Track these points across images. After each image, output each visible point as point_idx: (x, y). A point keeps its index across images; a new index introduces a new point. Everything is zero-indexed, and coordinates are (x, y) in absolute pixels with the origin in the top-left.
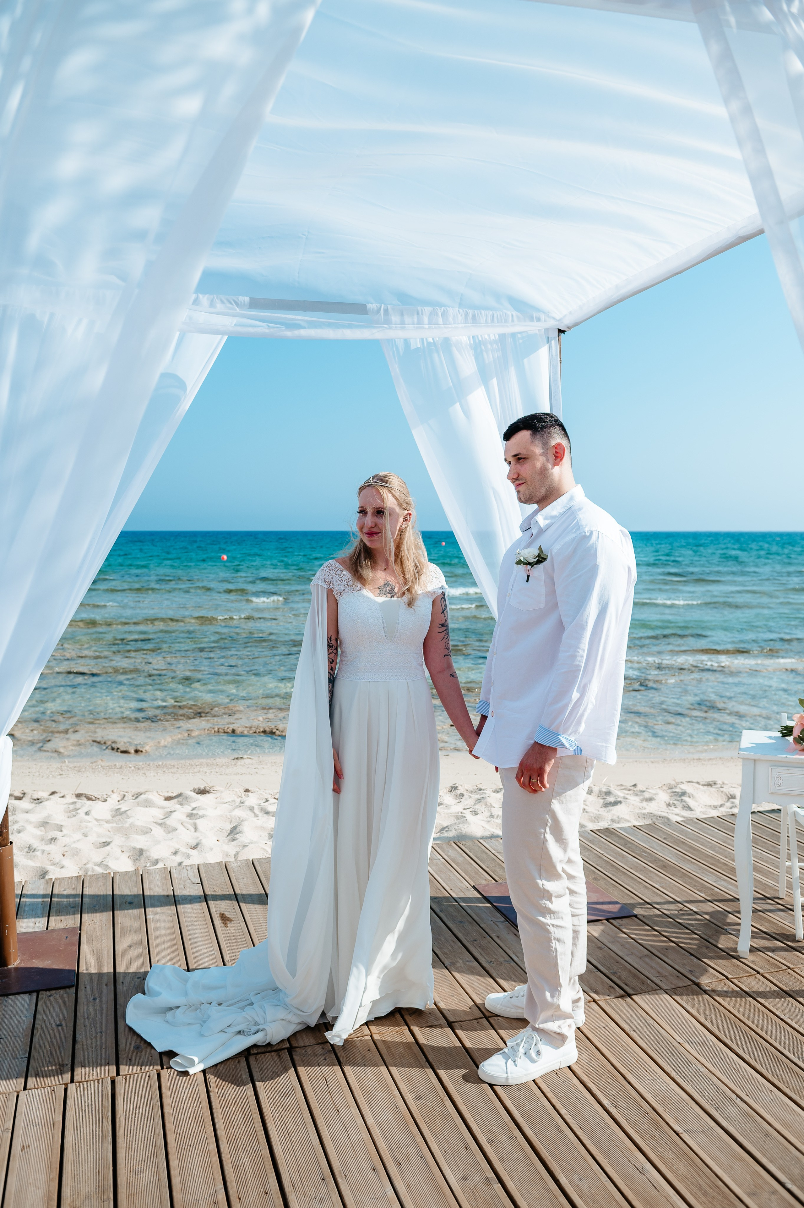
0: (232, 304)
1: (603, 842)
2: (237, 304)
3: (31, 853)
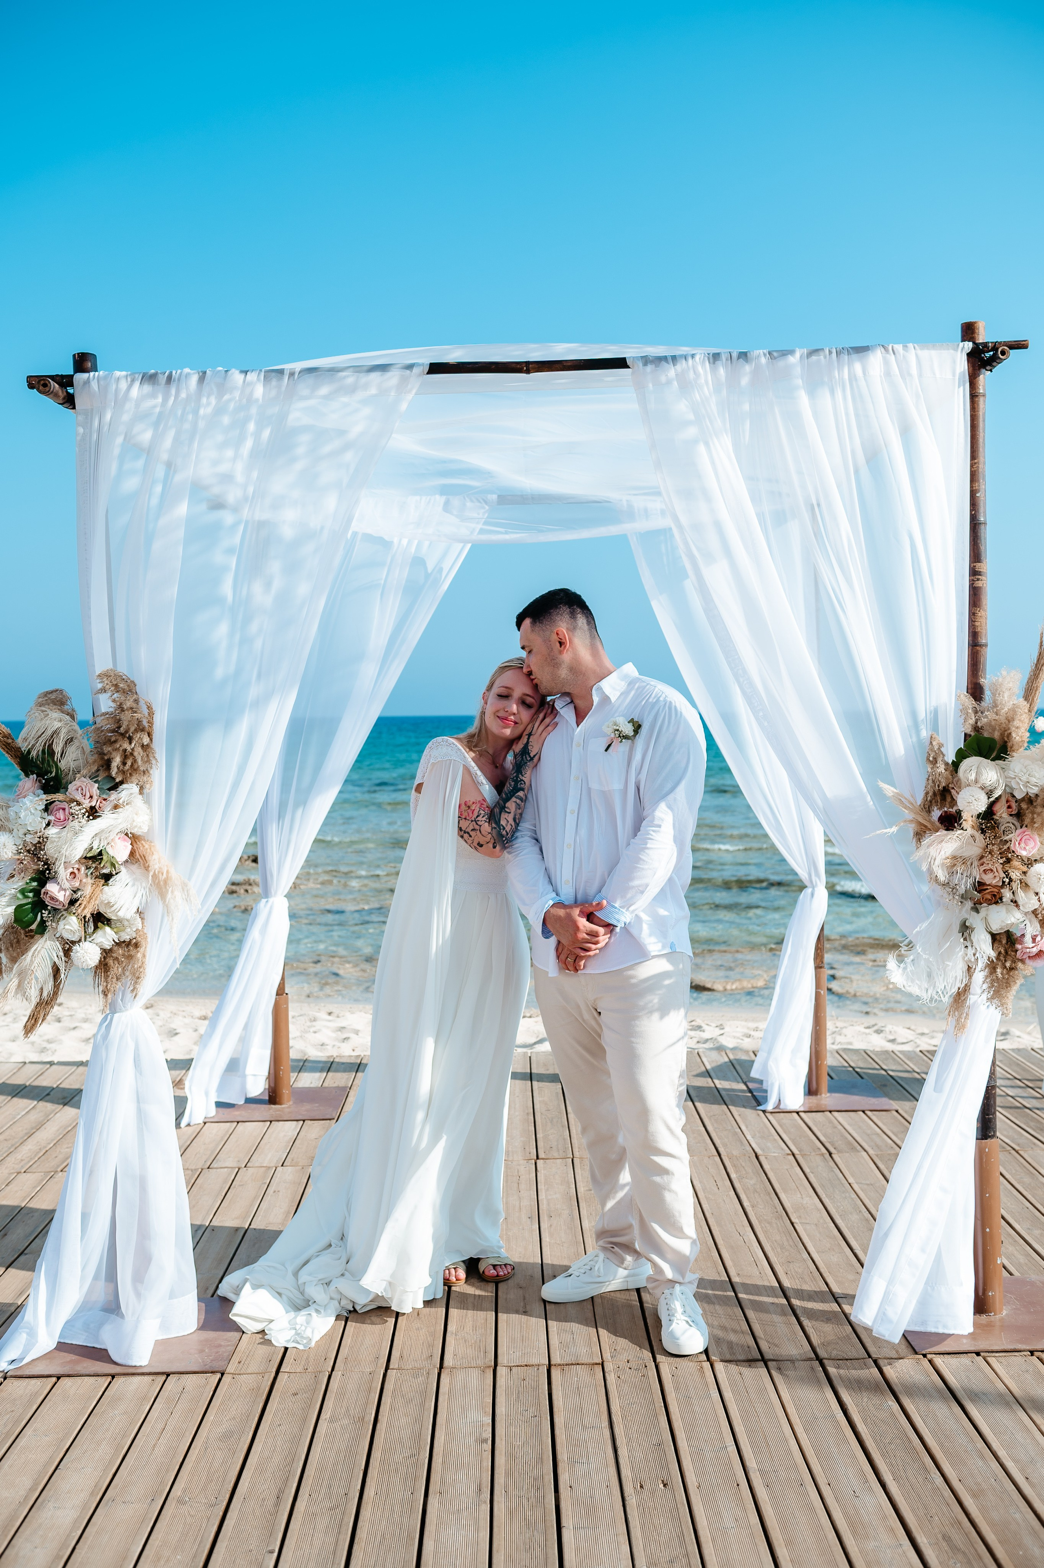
0: (480, 502)
1: (924, 1060)
2: (486, 502)
3: (324, 1047)
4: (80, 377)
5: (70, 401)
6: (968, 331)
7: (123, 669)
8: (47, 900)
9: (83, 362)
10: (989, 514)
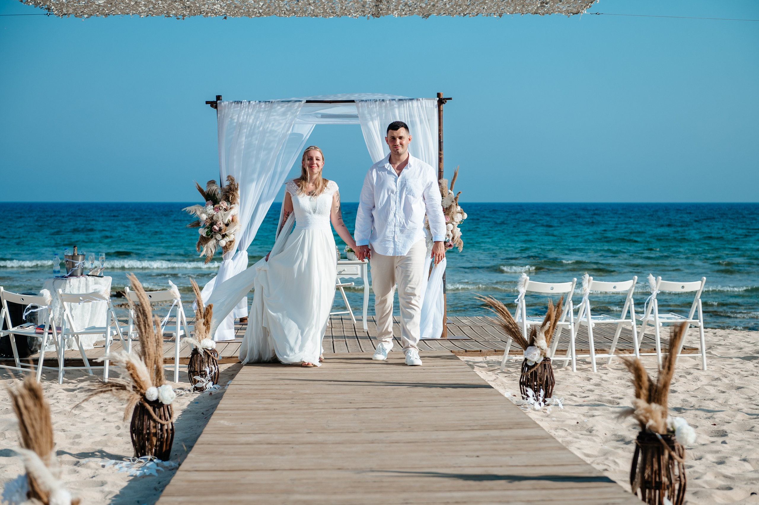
4: (218, 102)
5: (216, 107)
6: (439, 95)
7: (230, 174)
8: (213, 230)
9: (219, 98)
10: (444, 139)
